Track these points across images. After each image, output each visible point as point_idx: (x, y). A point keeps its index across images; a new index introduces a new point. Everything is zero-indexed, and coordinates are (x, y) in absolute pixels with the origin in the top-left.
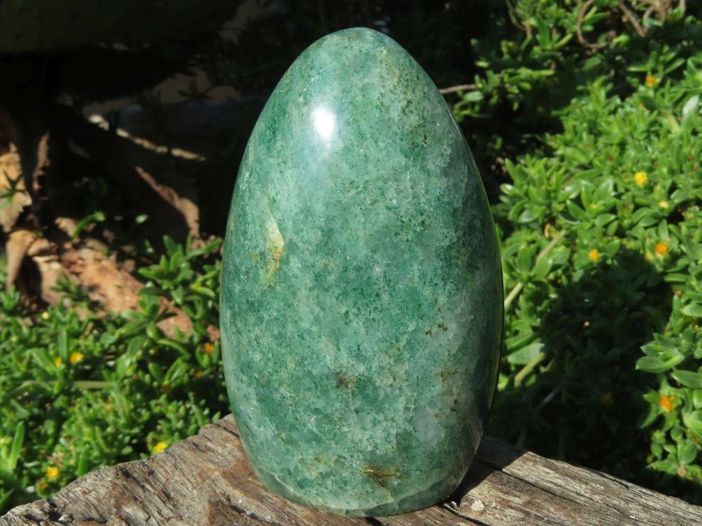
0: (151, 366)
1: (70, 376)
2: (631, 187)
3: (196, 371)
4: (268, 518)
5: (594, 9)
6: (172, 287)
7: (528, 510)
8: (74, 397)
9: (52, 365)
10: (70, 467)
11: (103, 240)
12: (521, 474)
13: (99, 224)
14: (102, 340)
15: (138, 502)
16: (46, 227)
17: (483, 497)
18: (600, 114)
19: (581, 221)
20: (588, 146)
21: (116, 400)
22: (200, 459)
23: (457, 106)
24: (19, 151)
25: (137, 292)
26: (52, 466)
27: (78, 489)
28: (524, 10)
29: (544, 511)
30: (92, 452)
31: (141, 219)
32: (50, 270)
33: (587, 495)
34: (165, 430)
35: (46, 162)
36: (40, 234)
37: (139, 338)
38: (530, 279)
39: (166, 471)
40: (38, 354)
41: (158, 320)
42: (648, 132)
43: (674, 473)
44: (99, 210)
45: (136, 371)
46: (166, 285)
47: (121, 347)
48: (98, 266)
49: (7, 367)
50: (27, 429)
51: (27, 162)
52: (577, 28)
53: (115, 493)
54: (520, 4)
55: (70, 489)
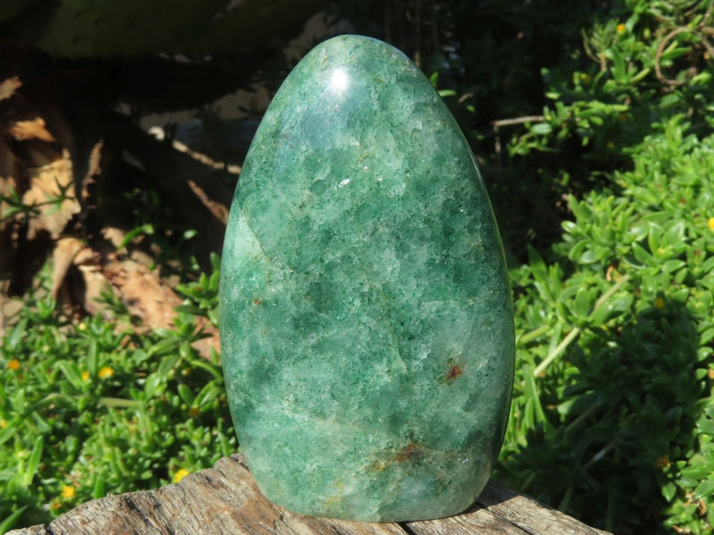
0: (180, 387)
1: (98, 392)
2: (704, 233)
5: (675, 44)
6: (209, 307)
8: (98, 414)
9: (79, 379)
10: (86, 488)
11: (150, 254)
13: (147, 237)
14: (134, 357)
16: (91, 237)
18: (675, 153)
19: (647, 266)
20: (659, 186)
21: (140, 421)
22: (210, 496)
23: (524, 138)
24: (72, 158)
25: (175, 308)
26: (68, 485)
27: (77, 517)
28: (600, 42)
30: (110, 474)
31: (189, 234)
32: (94, 281)
34: (187, 457)
35: (96, 170)
37: (171, 357)
38: (586, 325)
39: (173, 505)
40: (67, 366)
41: (194, 340)
44: (148, 222)
45: (165, 392)
46: (203, 304)
47: (153, 365)
48: (141, 279)
49: (35, 377)
50: (47, 444)
51: (79, 169)
52: (655, 63)
53: (115, 525)
54: (596, 35)
55: (69, 516)
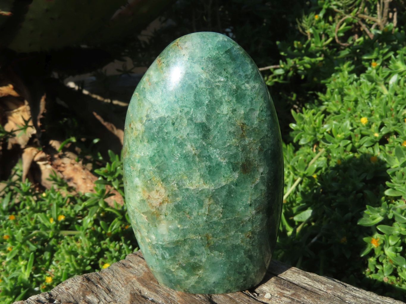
0: (101, 222)
1: (58, 228)
2: (360, 125)
3: (126, 225)
4: (160, 302)
5: (345, 24)
6: (112, 180)
7: (293, 298)
8: (60, 239)
9: (48, 222)
10: (58, 277)
11: (75, 153)
12: (291, 279)
13: (73, 144)
14: (75, 209)
15: (94, 294)
16: (44, 146)
17: (271, 291)
18: (345, 84)
19: (333, 144)
20: (337, 102)
21: (83, 241)
22: (126, 272)
23: (271, 77)
24: (30, 105)
25: (94, 182)
26: (48, 276)
27: (63, 287)
29: (302, 299)
30: (70, 269)
31: (96, 141)
32: (46, 169)
33: (324, 290)
34: (108, 257)
35: (44, 111)
36: (41, 149)
37: (94, 207)
38: (304, 176)
39: (108, 278)
40: (41, 216)
41: (105, 198)
42: (370, 95)
43: (381, 280)
44: (73, 136)
45: (93, 225)
46: (109, 179)
47: (85, 212)
48: (73, 167)
49: (24, 223)
50: (36, 256)
51: (34, 111)
52: (335, 34)
53: (82, 289)
54: (304, 21)
55: (59, 287)
